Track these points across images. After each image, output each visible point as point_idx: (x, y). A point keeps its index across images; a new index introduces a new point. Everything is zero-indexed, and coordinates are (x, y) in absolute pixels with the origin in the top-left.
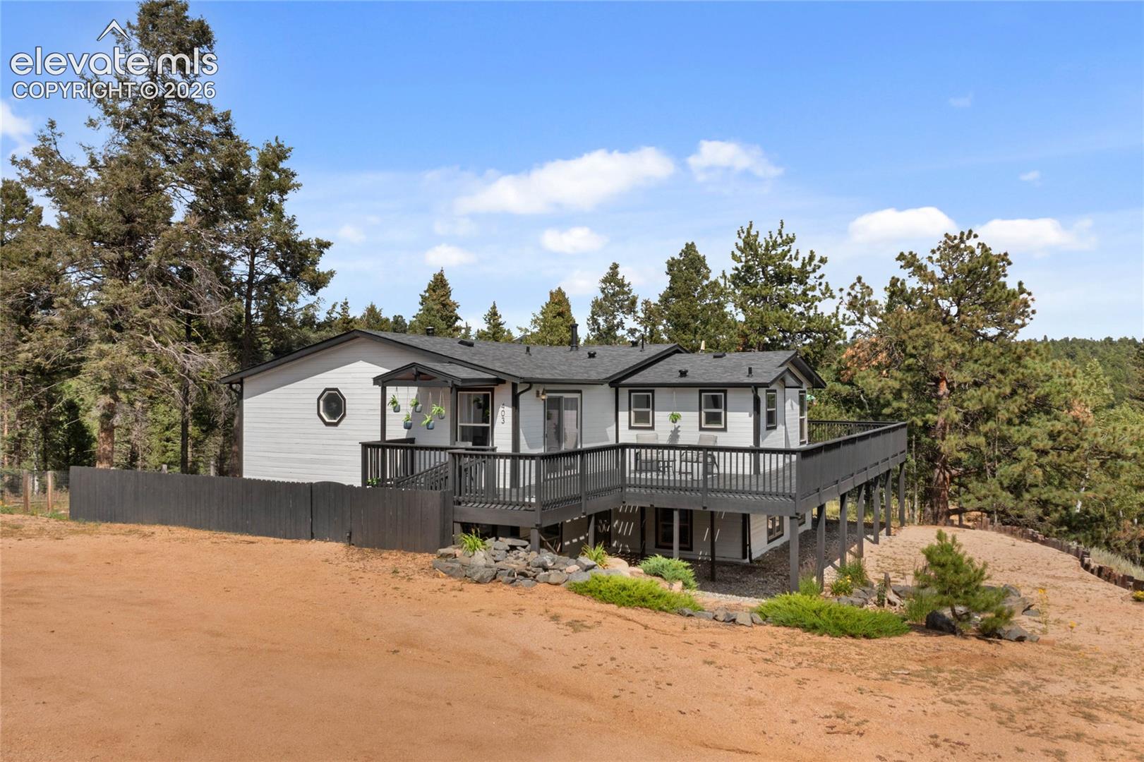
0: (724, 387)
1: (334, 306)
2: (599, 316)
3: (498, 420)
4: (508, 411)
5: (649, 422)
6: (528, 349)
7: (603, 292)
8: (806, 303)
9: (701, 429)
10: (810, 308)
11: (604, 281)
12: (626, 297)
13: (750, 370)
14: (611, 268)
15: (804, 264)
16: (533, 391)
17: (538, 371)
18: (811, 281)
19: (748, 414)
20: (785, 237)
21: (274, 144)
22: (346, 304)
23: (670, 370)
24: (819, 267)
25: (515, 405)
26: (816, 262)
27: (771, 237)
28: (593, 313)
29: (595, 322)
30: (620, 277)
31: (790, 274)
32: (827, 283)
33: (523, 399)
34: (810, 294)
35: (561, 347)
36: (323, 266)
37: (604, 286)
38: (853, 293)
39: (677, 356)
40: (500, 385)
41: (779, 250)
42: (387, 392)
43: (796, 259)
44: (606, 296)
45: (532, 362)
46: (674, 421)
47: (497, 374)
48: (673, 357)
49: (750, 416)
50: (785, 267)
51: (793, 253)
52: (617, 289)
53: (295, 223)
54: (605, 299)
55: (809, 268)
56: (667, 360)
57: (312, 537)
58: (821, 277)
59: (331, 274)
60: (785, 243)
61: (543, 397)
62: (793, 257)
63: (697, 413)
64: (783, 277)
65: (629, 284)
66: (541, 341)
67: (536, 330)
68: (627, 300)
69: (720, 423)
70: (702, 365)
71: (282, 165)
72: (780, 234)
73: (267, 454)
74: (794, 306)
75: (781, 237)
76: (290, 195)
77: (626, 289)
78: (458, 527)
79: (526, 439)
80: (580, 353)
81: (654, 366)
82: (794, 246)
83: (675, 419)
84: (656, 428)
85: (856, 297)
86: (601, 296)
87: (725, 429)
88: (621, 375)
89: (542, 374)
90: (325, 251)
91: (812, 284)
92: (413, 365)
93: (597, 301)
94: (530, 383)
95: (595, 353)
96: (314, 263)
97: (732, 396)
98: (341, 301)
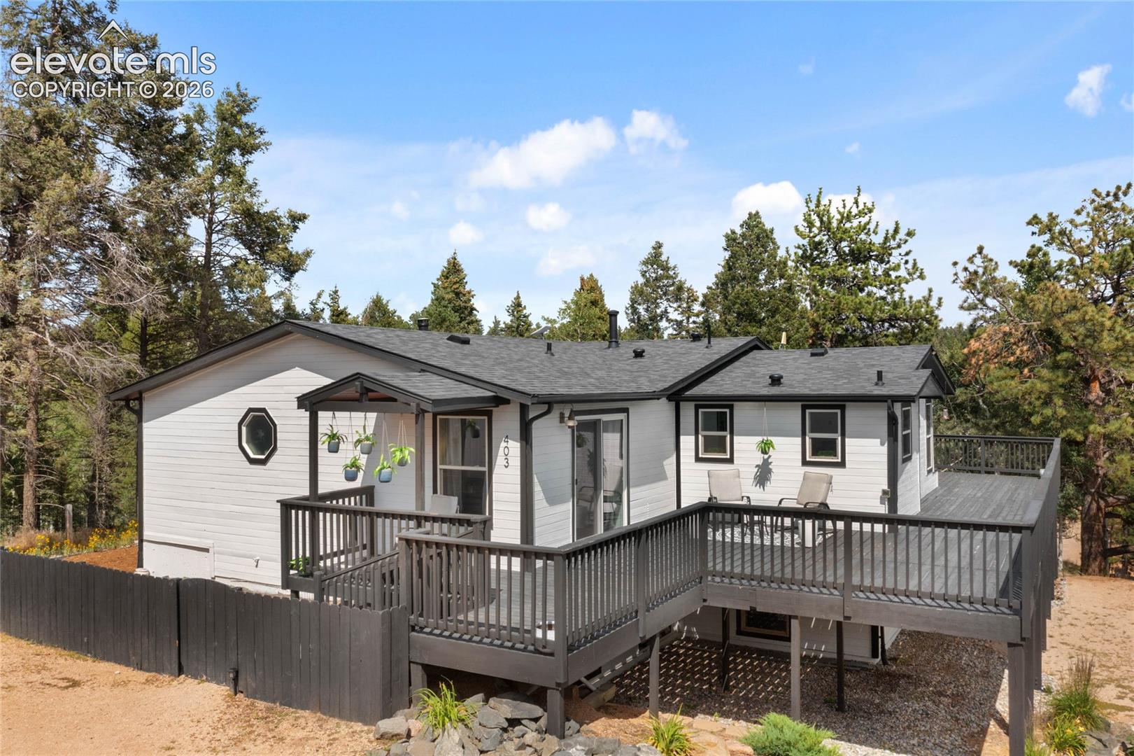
0: (840, 402)
1: (319, 296)
2: (639, 304)
3: (500, 461)
4: (515, 447)
5: (725, 452)
6: (549, 347)
7: (643, 275)
8: (888, 285)
9: (805, 463)
10: (893, 291)
11: (645, 263)
12: (671, 282)
13: (880, 374)
14: (654, 248)
15: (886, 238)
16: (555, 415)
17: (563, 381)
18: (895, 259)
19: (878, 441)
20: (861, 207)
21: (235, 93)
22: (336, 292)
23: (752, 375)
24: (906, 241)
25: (526, 437)
26: (902, 235)
27: (844, 207)
28: (633, 301)
29: (635, 311)
30: (664, 258)
31: (870, 250)
32: (915, 260)
33: (538, 428)
34: (893, 274)
35: (595, 343)
36: (297, 244)
37: (645, 269)
38: (972, 268)
39: (755, 353)
40: (501, 407)
41: (855, 223)
42: (320, 422)
43: (875, 233)
44: (648, 281)
45: (554, 365)
46: (764, 452)
47: (495, 389)
48: (751, 355)
49: (882, 444)
50: (864, 242)
51: (872, 226)
52: (660, 272)
53: (258, 188)
54: (647, 283)
55: (893, 243)
56: (743, 359)
57: (181, 671)
58: (907, 254)
59: (308, 254)
60: (861, 213)
61: (571, 423)
62: (872, 230)
63: (799, 440)
64: (859, 255)
65: (675, 267)
66: (571, 336)
67: (565, 321)
68: (673, 285)
69: (835, 455)
70: (797, 368)
71: (245, 119)
72: (856, 202)
73: (174, 502)
74: (875, 290)
75: (857, 207)
76: (256, 156)
77: (671, 273)
78: (418, 674)
79: (544, 491)
80: (621, 350)
81: (728, 368)
82: (875, 216)
83: (765, 448)
84: (735, 461)
85: (976, 273)
86: (641, 281)
87: (842, 464)
88: (685, 384)
89: (569, 387)
90: (300, 225)
91: (897, 262)
92: (357, 376)
93: (636, 286)
94: (549, 403)
95: (643, 351)
96: (286, 240)
97: (854, 416)
98: (328, 290)
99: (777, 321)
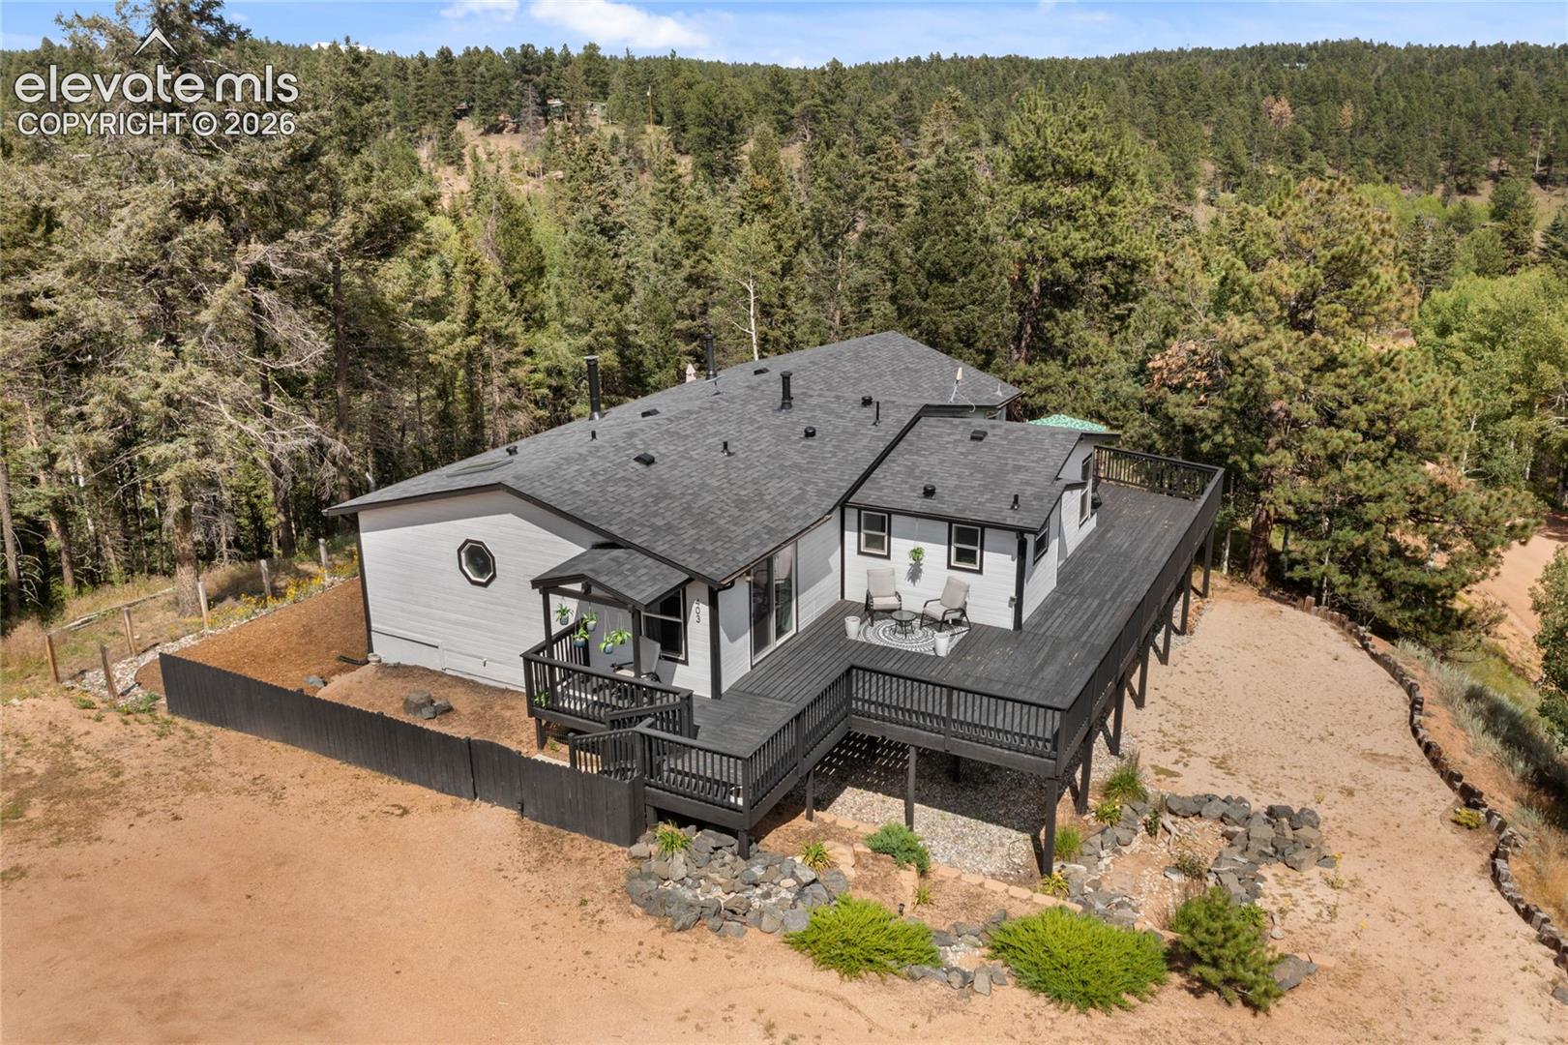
0: (980, 526)
3: (692, 618)
4: (704, 608)
5: (883, 549)
9: (950, 567)
13: (1016, 497)
19: (1010, 557)
25: (713, 603)
33: (723, 604)
46: (915, 559)
47: (689, 573)
49: (1013, 560)
57: (476, 795)
61: (749, 579)
63: (946, 547)
69: (975, 564)
70: (954, 462)
79: (728, 634)
81: (892, 454)
83: (916, 556)
84: (892, 558)
87: (980, 572)
88: (849, 493)
92: (583, 577)
94: (732, 581)
95: (815, 431)
97: (991, 537)
99: (971, 281)
